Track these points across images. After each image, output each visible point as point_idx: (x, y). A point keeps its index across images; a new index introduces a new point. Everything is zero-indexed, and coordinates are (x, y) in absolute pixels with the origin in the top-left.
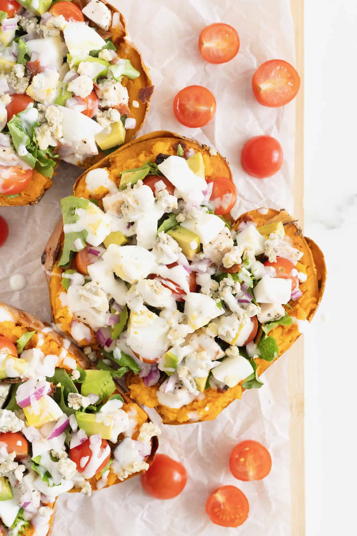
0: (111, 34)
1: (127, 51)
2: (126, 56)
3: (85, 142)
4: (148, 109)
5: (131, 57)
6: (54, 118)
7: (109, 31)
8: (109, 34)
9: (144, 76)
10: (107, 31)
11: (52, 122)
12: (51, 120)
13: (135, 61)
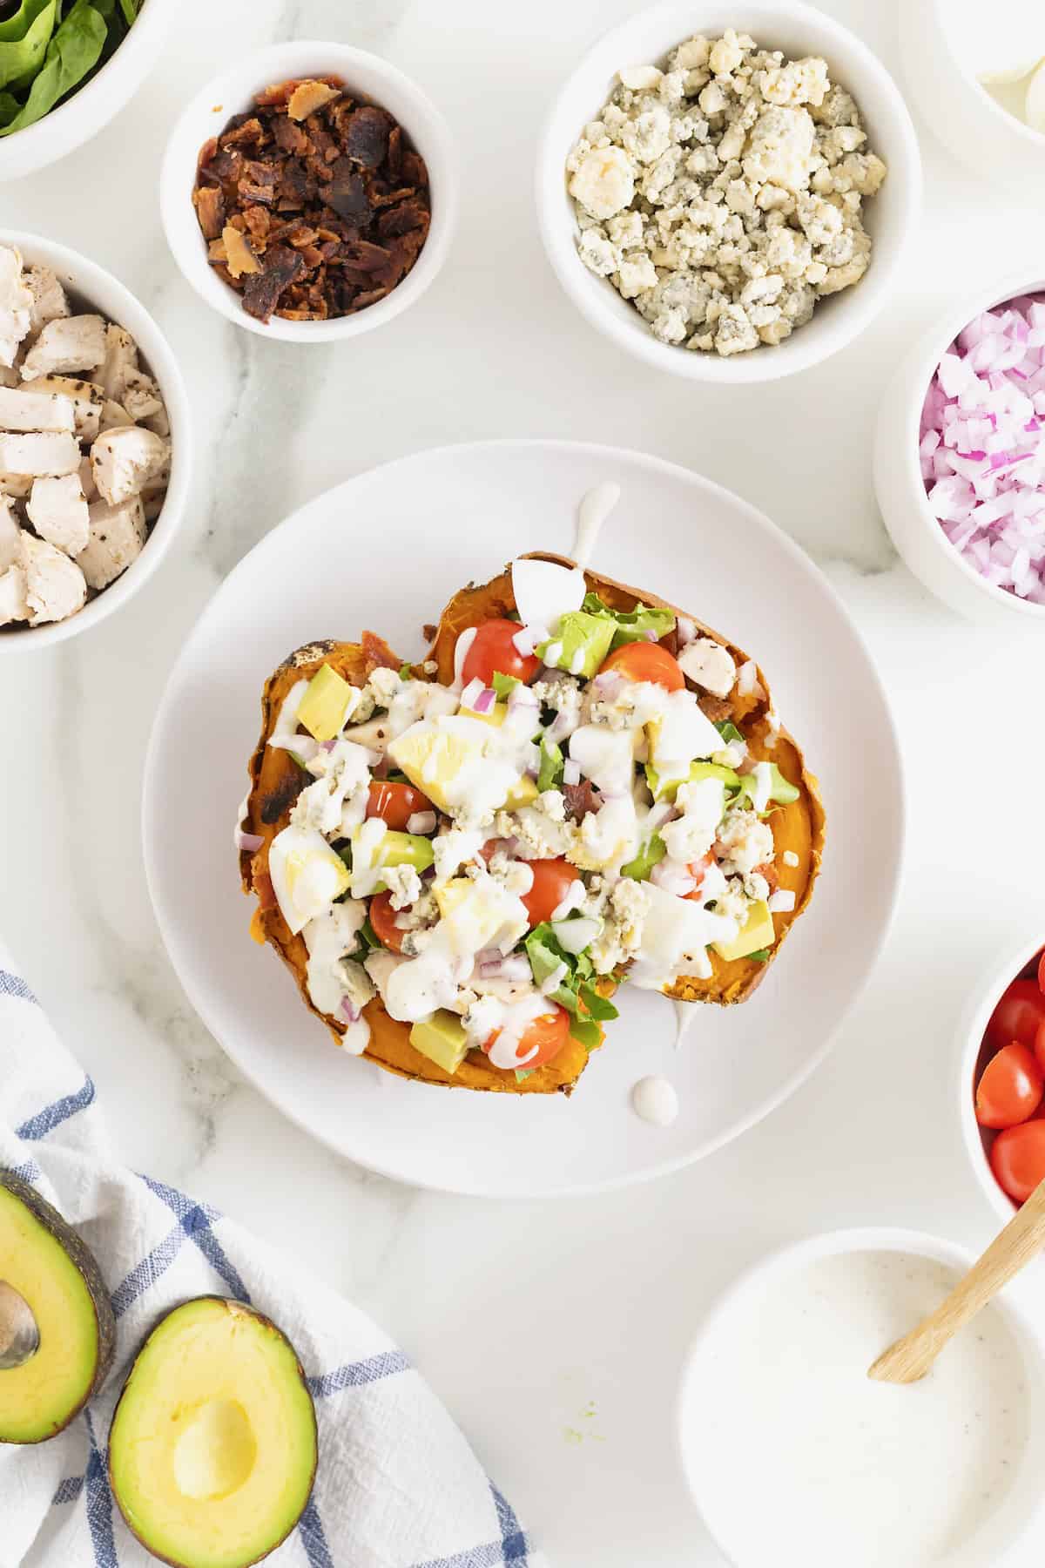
0: (733, 707)
1: (770, 743)
2: (767, 755)
3: (689, 959)
4: (817, 870)
5: (778, 756)
6: (632, 907)
7: (728, 700)
8: (730, 707)
9: (807, 798)
10: (724, 701)
11: (627, 915)
12: (624, 911)
13: (788, 764)
